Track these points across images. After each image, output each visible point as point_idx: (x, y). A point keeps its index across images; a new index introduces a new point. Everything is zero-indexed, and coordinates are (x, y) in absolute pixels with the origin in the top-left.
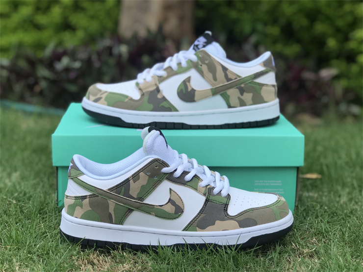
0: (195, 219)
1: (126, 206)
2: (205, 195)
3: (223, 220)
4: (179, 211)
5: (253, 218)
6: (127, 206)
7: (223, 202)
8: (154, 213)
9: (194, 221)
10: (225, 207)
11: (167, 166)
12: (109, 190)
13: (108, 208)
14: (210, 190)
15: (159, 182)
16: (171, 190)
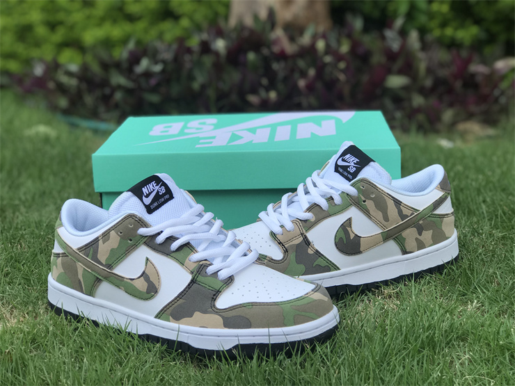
0: (171, 305)
1: (93, 273)
2: (192, 273)
3: (205, 312)
4: (152, 291)
5: (248, 317)
6: (96, 275)
7: (216, 287)
8: (123, 288)
9: (168, 306)
10: (214, 295)
11: (145, 225)
12: (78, 249)
13: (77, 273)
14: (202, 267)
15: (134, 247)
16: (147, 259)
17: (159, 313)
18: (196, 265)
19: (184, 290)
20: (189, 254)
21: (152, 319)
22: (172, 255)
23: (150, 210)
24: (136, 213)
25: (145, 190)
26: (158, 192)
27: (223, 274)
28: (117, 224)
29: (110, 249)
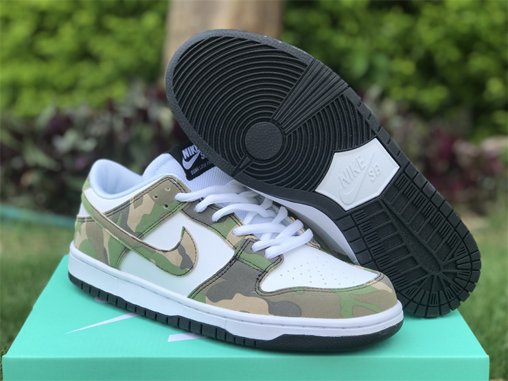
0: (211, 281)
1: (121, 241)
2: (235, 248)
3: (247, 294)
4: (187, 266)
5: (298, 304)
6: (125, 244)
7: (262, 267)
8: (153, 261)
9: (204, 285)
10: (259, 276)
11: (185, 190)
12: (106, 213)
13: (103, 240)
14: (246, 243)
15: (170, 214)
16: (184, 229)
17: (194, 292)
18: (240, 239)
19: (225, 267)
20: (233, 227)
21: (185, 298)
22: (213, 226)
23: (190, 175)
24: (175, 176)
25: (185, 153)
26: (200, 156)
27: (271, 253)
28: (152, 186)
29: (142, 215)
